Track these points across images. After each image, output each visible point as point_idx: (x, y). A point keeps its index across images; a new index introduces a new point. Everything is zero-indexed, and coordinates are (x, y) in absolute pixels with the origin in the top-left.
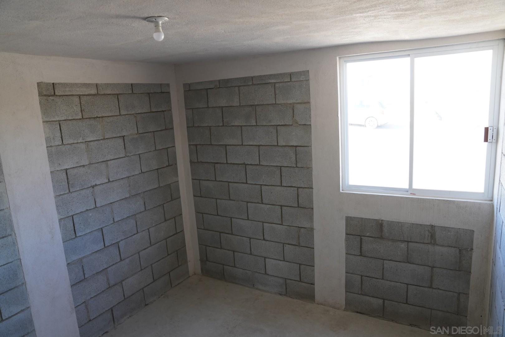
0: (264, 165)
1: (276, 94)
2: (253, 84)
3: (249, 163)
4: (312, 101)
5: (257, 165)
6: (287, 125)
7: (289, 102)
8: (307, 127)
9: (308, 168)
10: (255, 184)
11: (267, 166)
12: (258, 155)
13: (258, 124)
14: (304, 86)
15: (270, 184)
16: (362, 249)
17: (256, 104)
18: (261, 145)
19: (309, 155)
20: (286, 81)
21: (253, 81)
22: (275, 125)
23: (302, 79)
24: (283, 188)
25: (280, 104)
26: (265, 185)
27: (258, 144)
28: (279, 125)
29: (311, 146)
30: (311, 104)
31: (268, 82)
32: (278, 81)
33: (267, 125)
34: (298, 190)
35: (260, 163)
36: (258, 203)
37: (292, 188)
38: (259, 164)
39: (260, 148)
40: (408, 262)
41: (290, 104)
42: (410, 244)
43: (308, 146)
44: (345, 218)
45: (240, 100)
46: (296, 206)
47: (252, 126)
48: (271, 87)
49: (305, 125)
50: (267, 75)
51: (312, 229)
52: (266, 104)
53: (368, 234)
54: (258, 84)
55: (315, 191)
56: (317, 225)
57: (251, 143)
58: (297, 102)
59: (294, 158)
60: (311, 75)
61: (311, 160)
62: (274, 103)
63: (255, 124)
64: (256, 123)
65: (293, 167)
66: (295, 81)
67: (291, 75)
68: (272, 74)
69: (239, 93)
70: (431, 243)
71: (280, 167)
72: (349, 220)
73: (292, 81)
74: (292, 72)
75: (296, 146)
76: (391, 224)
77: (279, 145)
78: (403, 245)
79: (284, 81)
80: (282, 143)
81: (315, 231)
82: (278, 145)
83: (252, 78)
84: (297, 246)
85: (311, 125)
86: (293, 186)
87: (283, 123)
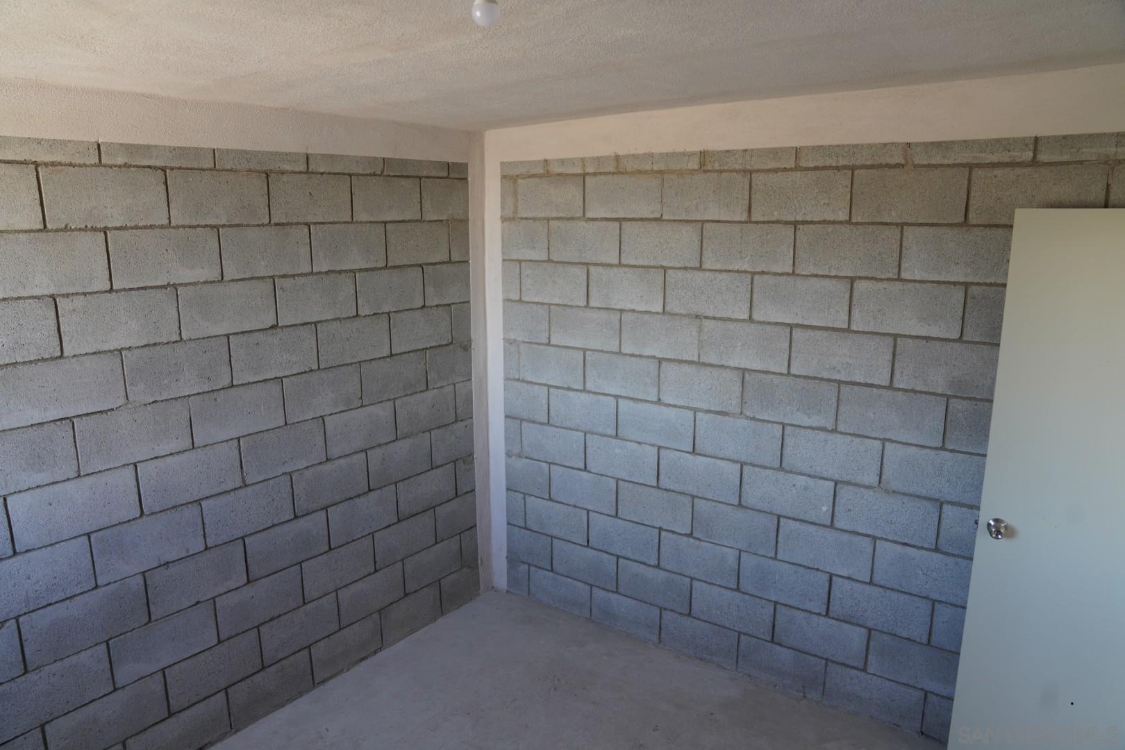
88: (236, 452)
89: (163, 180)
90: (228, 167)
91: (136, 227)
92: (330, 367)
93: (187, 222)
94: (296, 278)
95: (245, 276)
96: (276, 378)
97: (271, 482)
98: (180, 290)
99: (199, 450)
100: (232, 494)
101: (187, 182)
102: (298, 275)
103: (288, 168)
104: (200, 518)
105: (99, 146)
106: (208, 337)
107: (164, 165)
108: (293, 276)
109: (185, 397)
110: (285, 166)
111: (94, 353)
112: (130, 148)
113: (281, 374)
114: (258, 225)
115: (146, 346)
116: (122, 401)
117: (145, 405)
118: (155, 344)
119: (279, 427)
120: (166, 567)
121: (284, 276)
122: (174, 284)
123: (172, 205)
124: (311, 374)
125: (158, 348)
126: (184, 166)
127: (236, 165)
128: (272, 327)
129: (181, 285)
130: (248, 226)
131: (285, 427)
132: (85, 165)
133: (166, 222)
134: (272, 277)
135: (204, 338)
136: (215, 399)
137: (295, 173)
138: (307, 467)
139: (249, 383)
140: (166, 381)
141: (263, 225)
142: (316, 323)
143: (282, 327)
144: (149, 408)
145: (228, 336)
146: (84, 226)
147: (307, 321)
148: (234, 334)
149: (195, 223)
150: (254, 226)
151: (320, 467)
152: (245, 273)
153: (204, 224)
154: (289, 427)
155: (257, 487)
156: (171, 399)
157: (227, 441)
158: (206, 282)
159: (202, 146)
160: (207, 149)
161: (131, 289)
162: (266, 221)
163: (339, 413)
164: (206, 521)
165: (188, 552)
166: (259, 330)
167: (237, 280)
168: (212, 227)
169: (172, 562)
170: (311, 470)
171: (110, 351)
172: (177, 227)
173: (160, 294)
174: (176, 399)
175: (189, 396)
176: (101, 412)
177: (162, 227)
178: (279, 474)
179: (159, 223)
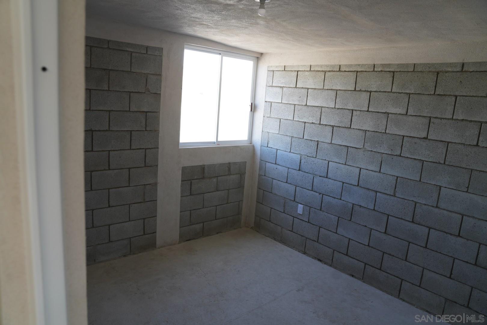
0: (114, 131)
1: (132, 62)
2: (109, 48)
3: (97, 129)
4: (163, 74)
5: (107, 130)
6: (140, 92)
7: (143, 72)
8: (157, 95)
9: (156, 131)
10: (102, 151)
11: (117, 131)
12: (108, 120)
13: (110, 89)
14: (158, 60)
15: (120, 149)
16: (192, 189)
17: (110, 68)
18: (112, 111)
19: (157, 119)
20: (143, 52)
21: (108, 45)
22: (128, 92)
23: (156, 54)
24: (132, 151)
25: (135, 72)
26: (114, 150)
27: (109, 109)
28: (132, 92)
29: (159, 112)
30: (162, 76)
31: (125, 50)
32: (135, 51)
33: (120, 90)
34: (145, 150)
35: (109, 128)
36: (105, 170)
37: (141, 150)
38: (108, 130)
39: (111, 113)
40: (217, 191)
41: (144, 74)
42: (219, 178)
43: (156, 112)
44: (181, 168)
45: (91, 61)
46: (143, 166)
47: (104, 90)
48: (128, 55)
49: (156, 93)
50: (125, 43)
51: (156, 184)
52: (120, 70)
53: (196, 177)
54: (114, 49)
55: (160, 150)
56: (160, 179)
57: (101, 108)
58: (151, 73)
59: (144, 123)
60: (165, 53)
61: (158, 124)
62: (130, 70)
63: (108, 89)
64: (109, 87)
65: (143, 131)
66: (150, 55)
67: (147, 48)
68: (130, 43)
69: (91, 54)
70: (229, 174)
71: (130, 132)
72: (184, 169)
73: (148, 54)
74: (149, 46)
75: (147, 112)
76: (210, 166)
77: (131, 110)
78: (215, 180)
79: (141, 52)
80: (133, 108)
81: (158, 185)
82: (129, 111)
83: (109, 41)
84: (142, 202)
85: (160, 94)
86: (142, 148)
87: (136, 91)
88: (395, 181)
89: (392, 76)
90: (419, 70)
91: (380, 92)
92: (451, 165)
93: (398, 91)
94: (442, 120)
95: (417, 115)
96: (420, 160)
97: (406, 201)
98: (390, 115)
99: (381, 174)
100: (389, 196)
101: (401, 76)
102: (444, 119)
103: (450, 70)
104: (375, 198)
105: (374, 65)
106: (396, 135)
107: (394, 70)
108: (441, 119)
109: (381, 153)
110: (448, 69)
111: (359, 129)
112: (383, 65)
113: (423, 159)
114: (428, 95)
115: (373, 131)
116: (362, 147)
117: (368, 151)
118: (377, 132)
119: (417, 181)
120: (360, 207)
121: (436, 118)
122: (388, 112)
123: (394, 85)
124: (439, 164)
125: (377, 133)
126: (401, 71)
127: (423, 70)
128: (424, 138)
129: (390, 113)
130: (423, 94)
131: (419, 182)
132: (369, 71)
133: (390, 90)
134: (430, 117)
135: (394, 134)
136: (392, 158)
137: (454, 72)
138: (425, 204)
139: (408, 157)
140: (377, 145)
141: (431, 95)
142: (448, 143)
143: (429, 140)
144: (369, 152)
145: (404, 136)
146: (364, 90)
147: (444, 140)
148: (407, 136)
149: (401, 92)
150: (426, 95)
151: (432, 208)
152: (417, 113)
153: (404, 92)
154: (421, 182)
155: (399, 199)
156: (377, 152)
157: (393, 176)
158: (400, 114)
159: (410, 63)
160: (412, 64)
161: (374, 112)
162: (433, 93)
163: (451, 189)
164: (377, 200)
165: (367, 206)
166: (418, 138)
167: (413, 116)
168: (407, 93)
169: (362, 207)
170: (426, 207)
171: (363, 130)
172: (394, 93)
173: (382, 115)
174: (379, 153)
175: (383, 153)
176: (356, 148)
177: (389, 92)
178: (410, 200)
179: (388, 91)
